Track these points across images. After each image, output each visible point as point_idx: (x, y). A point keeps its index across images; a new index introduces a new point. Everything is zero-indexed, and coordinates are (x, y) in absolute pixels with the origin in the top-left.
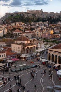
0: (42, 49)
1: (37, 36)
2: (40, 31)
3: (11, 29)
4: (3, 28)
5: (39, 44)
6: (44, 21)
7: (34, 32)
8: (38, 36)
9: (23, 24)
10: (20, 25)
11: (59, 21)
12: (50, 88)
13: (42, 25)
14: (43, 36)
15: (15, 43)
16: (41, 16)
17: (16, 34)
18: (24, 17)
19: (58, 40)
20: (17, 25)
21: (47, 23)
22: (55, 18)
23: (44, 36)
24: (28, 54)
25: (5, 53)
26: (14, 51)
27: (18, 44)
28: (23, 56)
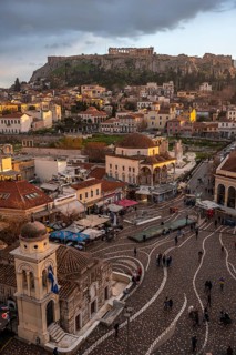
1: (150, 126)
2: (160, 112)
3: (69, 106)
4: (47, 104)
6: (160, 80)
7: (142, 116)
8: (154, 127)
9: (102, 89)
10: (94, 92)
11: (204, 81)
13: (157, 94)
14: (171, 127)
15: (117, 153)
16: (150, 67)
17: (90, 121)
18: (103, 69)
19: (216, 139)
20: (84, 93)
21: (169, 86)
22: (190, 71)
23: (173, 128)
24: (158, 186)
25: (99, 186)
26: (114, 176)
27: (126, 157)
28: (144, 190)
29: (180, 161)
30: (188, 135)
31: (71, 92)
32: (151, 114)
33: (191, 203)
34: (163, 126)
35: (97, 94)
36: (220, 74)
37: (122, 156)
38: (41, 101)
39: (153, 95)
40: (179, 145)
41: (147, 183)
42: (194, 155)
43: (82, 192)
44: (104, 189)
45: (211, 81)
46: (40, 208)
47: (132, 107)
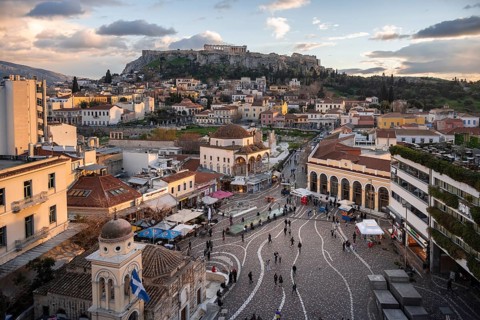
1: (245, 118)
2: (253, 105)
3: (163, 98)
4: (139, 96)
6: (253, 75)
7: (236, 108)
8: (248, 118)
9: (197, 83)
10: (189, 85)
11: (293, 77)
12: (376, 279)
13: (250, 88)
14: (264, 119)
15: (211, 144)
16: (244, 64)
17: (184, 112)
18: (198, 63)
19: (306, 130)
20: (178, 85)
21: (262, 81)
22: (280, 68)
23: (266, 118)
24: (253, 176)
25: (192, 178)
26: (208, 167)
27: (221, 148)
28: (239, 181)
29: (274, 150)
30: (281, 126)
31: (165, 84)
32: (245, 106)
33: (285, 192)
34: (257, 117)
35: (192, 87)
36: (307, 71)
37: (217, 147)
38: (133, 92)
39: (247, 88)
40: (272, 135)
41: (242, 173)
42: (287, 145)
43: (175, 184)
44: (198, 181)
45: (300, 77)
46: (127, 205)
47: (227, 99)
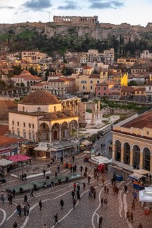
0: (96, 128)
2: (91, 77)
3: (6, 71)
5: (88, 115)
6: (101, 47)
7: (73, 80)
8: (84, 91)
9: (43, 56)
10: (34, 58)
13: (96, 61)
14: (99, 91)
15: (19, 110)
16: (93, 35)
17: (22, 84)
18: (45, 36)
19: (143, 103)
20: (23, 58)
21: (110, 54)
23: (102, 91)
24: (57, 143)
26: (16, 133)
27: (27, 114)
28: (42, 147)
32: (83, 78)
35: (37, 60)
37: (23, 113)
39: (93, 61)
